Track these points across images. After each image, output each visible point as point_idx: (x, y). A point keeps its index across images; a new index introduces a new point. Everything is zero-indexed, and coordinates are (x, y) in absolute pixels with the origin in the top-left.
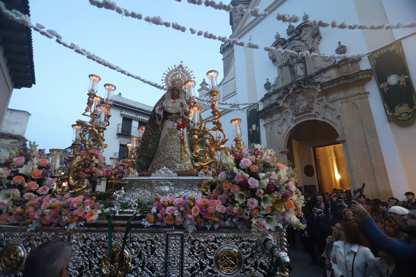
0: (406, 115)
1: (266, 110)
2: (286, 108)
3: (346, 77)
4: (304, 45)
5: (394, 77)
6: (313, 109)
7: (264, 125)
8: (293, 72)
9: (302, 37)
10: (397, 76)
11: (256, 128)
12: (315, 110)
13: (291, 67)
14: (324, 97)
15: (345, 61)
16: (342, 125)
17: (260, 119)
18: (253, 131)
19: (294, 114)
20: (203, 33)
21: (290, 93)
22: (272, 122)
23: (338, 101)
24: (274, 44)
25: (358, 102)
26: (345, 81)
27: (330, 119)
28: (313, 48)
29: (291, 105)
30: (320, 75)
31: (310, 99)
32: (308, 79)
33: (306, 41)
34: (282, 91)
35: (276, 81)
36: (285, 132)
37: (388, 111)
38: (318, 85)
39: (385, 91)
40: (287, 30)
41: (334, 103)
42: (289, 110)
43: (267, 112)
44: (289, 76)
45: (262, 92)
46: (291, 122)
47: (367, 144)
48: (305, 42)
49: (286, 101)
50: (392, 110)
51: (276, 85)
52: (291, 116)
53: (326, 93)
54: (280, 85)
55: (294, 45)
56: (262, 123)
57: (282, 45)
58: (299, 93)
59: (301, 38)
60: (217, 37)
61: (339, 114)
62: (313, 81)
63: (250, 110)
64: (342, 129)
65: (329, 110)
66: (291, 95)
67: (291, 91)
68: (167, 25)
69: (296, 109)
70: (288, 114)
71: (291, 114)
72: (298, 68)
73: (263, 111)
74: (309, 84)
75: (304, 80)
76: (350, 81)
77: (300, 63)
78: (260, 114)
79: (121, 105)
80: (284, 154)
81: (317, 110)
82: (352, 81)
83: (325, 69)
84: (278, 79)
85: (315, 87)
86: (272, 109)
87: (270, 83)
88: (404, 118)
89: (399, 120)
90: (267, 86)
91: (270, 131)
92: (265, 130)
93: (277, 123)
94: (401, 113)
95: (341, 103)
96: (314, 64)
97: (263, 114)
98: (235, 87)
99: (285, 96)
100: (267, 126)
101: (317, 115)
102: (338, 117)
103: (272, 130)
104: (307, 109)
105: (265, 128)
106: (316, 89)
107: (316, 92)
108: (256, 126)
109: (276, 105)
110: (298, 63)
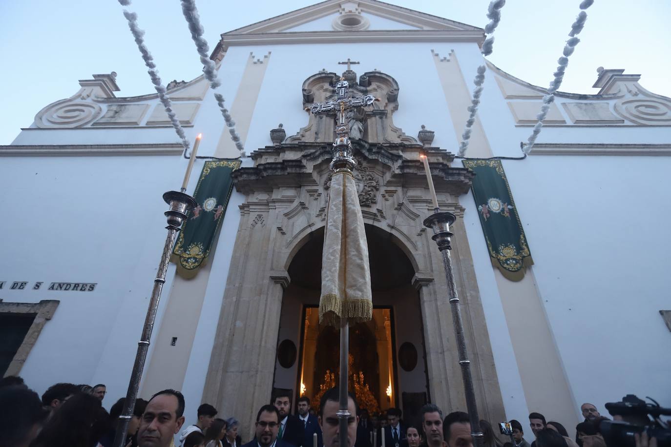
0: (514, 262)
1: (265, 169)
2: (314, 183)
5: (496, 203)
6: (375, 203)
7: (242, 207)
10: (500, 201)
11: (216, 206)
12: (379, 206)
14: (400, 189)
16: (428, 249)
17: (234, 190)
18: (203, 213)
22: (268, 203)
23: (422, 204)
27: (405, 231)
31: (373, 182)
34: (314, 149)
35: (302, 133)
37: (490, 248)
38: (397, 161)
39: (485, 217)
41: (415, 204)
42: (321, 190)
46: (318, 216)
49: (320, 168)
50: (496, 248)
51: (299, 138)
52: (321, 203)
53: (406, 181)
54: (311, 140)
56: (236, 200)
61: (423, 227)
62: (388, 151)
63: (214, 165)
64: (428, 257)
65: (404, 215)
70: (316, 196)
71: (323, 198)
72: (355, 127)
74: (378, 153)
78: (245, 176)
81: (382, 207)
82: (450, 179)
83: (406, 146)
84: (306, 132)
85: (390, 163)
86: (282, 173)
87: (284, 131)
88: (511, 266)
89: (505, 268)
90: (277, 134)
91: (255, 222)
92: (241, 219)
93: (281, 207)
94: (507, 258)
95: (428, 209)
96: (384, 134)
97: (253, 178)
98: (193, 115)
99: (321, 157)
100: (251, 210)
101: (379, 218)
102: (421, 231)
103: (262, 221)
104: (363, 198)
105: (242, 214)
106: (390, 166)
107: (386, 173)
108: (218, 204)
109: (296, 167)
110: (357, 121)
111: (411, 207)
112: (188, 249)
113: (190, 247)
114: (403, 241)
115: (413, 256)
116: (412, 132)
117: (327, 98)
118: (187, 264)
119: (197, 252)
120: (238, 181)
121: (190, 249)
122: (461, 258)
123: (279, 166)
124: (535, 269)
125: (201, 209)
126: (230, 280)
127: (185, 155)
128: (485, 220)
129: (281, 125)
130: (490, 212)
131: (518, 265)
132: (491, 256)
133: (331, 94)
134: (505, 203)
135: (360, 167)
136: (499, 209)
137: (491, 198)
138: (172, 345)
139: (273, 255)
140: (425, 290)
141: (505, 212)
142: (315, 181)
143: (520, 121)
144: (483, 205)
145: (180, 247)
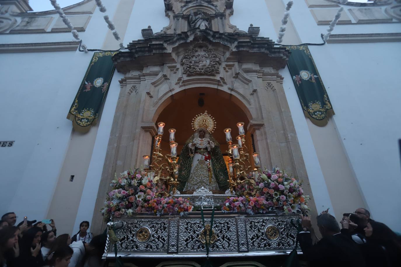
0: (320, 113)
1: (137, 52)
2: (173, 61)
5: (305, 73)
6: (219, 73)
10: (308, 72)
11: (103, 83)
12: (221, 75)
14: (236, 64)
17: (116, 71)
18: (93, 88)
19: (185, 72)
21: (188, 41)
22: (140, 77)
23: (253, 74)
25: (274, 83)
26: (267, 52)
27: (241, 92)
31: (217, 59)
36: (161, 94)
37: (303, 104)
38: (234, 43)
42: (178, 66)
46: (176, 84)
48: (214, 7)
49: (178, 50)
50: (306, 104)
52: (179, 74)
53: (239, 58)
56: (117, 78)
58: (201, 47)
61: (255, 89)
63: (101, 55)
65: (240, 81)
67: (191, 38)
69: (191, 65)
70: (175, 71)
71: (180, 71)
72: (203, 24)
74: (219, 38)
78: (122, 58)
81: (224, 76)
82: (273, 56)
83: (240, 35)
84: (167, 30)
85: (229, 45)
86: (149, 54)
87: (151, 30)
88: (318, 116)
89: (313, 118)
90: (147, 31)
91: (131, 91)
92: (121, 90)
93: (149, 79)
94: (315, 111)
96: (224, 29)
97: (128, 59)
98: (86, 23)
99: (178, 42)
100: (127, 83)
101: (222, 83)
102: (253, 91)
103: (136, 90)
104: (210, 70)
105: (122, 86)
106: (229, 47)
107: (226, 53)
108: (104, 82)
109: (159, 49)
110: (204, 20)
111: (245, 75)
112: (82, 112)
113: (83, 111)
114: (241, 100)
115: (248, 109)
116: (244, 28)
117: (182, 7)
118: (81, 123)
119: (89, 115)
120: (118, 63)
121: (83, 112)
122: (283, 110)
123: (147, 49)
124: (335, 117)
125: (92, 85)
126: (113, 133)
127: (79, 49)
128: (298, 85)
129: (149, 27)
130: (301, 79)
131: (323, 115)
132: (303, 109)
133: (185, 4)
134: (312, 73)
135: (207, 49)
136: (308, 78)
137: (302, 70)
138: (71, 181)
139: (143, 112)
140: (257, 132)
141: (313, 79)
142: (174, 60)
143: (319, 21)
144: (296, 76)
145: (75, 110)
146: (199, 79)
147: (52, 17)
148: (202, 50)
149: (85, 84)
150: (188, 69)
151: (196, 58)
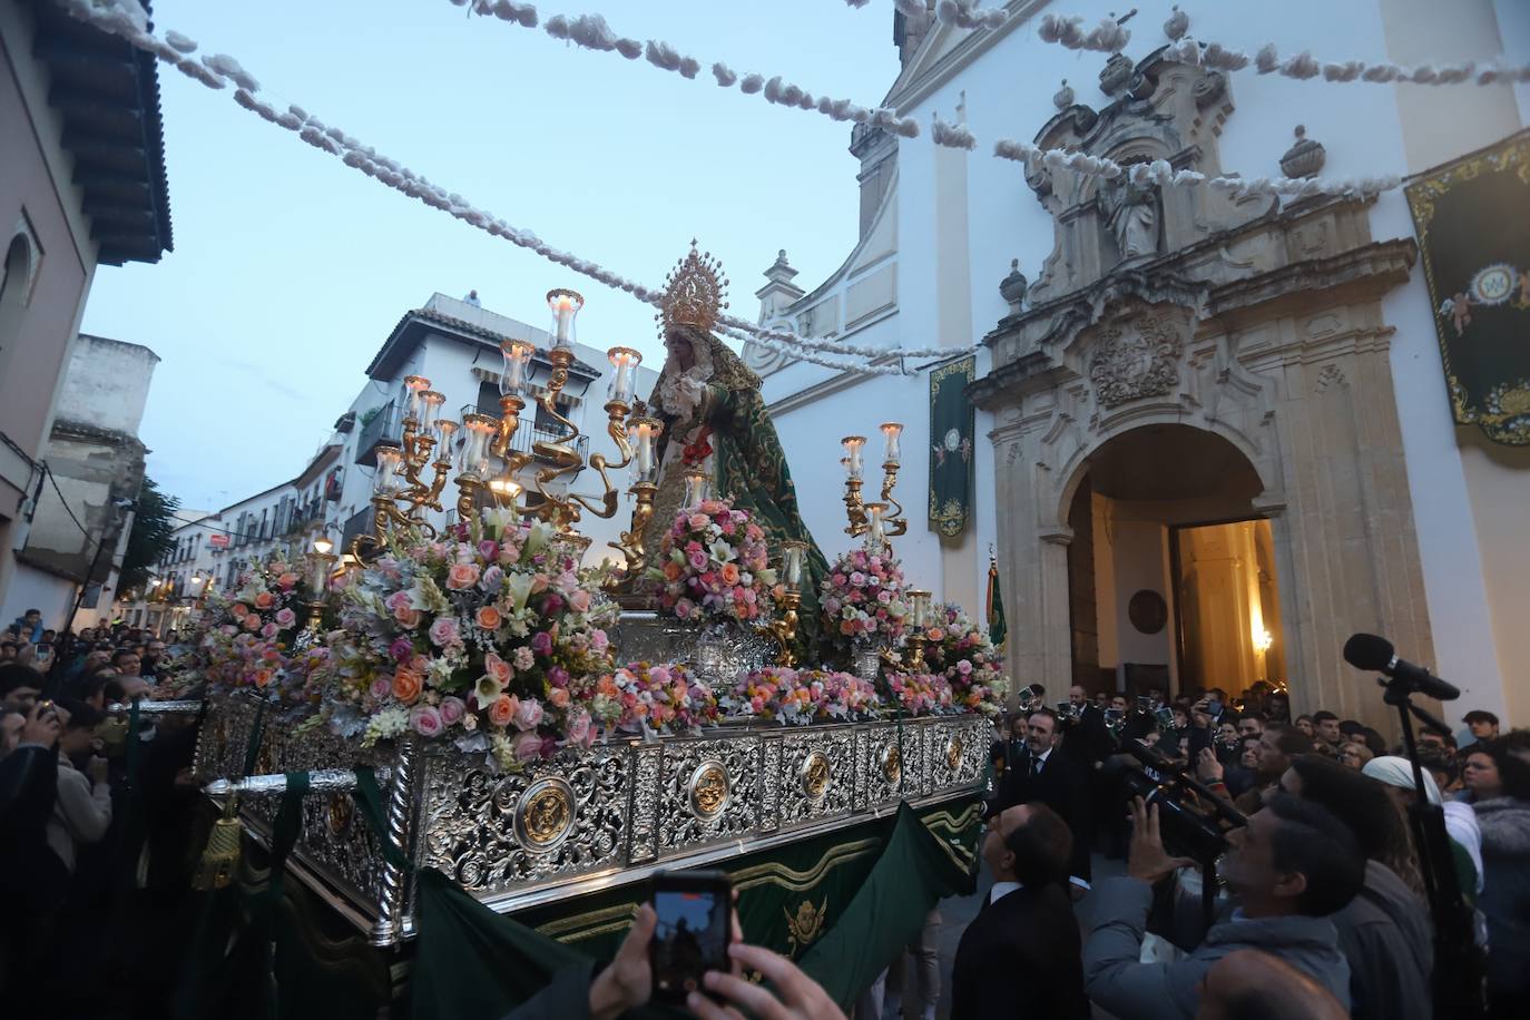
0: (1529, 422)
1: (1000, 378)
2: (1073, 375)
3: (1308, 269)
4: (1161, 136)
5: (1498, 276)
6: (1177, 384)
7: (992, 436)
8: (1112, 241)
9: (1159, 102)
10: (1509, 271)
11: (961, 442)
12: (1183, 389)
13: (1106, 218)
14: (1221, 342)
15: (1315, 203)
16: (1279, 450)
17: (977, 410)
18: (948, 454)
19: (1101, 400)
20: (764, 85)
21: (1094, 320)
22: (1020, 425)
23: (1271, 359)
24: (1050, 128)
25: (1346, 366)
26: (1305, 283)
27: (1236, 425)
28: (1194, 150)
29: (1096, 363)
30: (1212, 254)
31: (1168, 345)
32: (1167, 270)
33: (1170, 118)
34: (1064, 311)
35: (1046, 272)
36: (1064, 460)
37: (1459, 404)
38: (1201, 292)
39: (1458, 326)
40: (1103, 75)
41: (1256, 363)
42: (1087, 383)
43: (1002, 385)
44: (1096, 252)
45: (990, 311)
46: (1090, 429)
47: (1366, 526)
48: (1165, 123)
49: (1075, 349)
50: (1477, 400)
51: (1045, 285)
52: (1090, 408)
53: (1227, 324)
54: (1060, 288)
55: (1122, 136)
56: (984, 424)
57: (1079, 132)
58: (1127, 320)
59: (1151, 108)
60: (816, 98)
61: (1269, 409)
62: (1182, 277)
63: (942, 375)
64: (1279, 465)
65: (1235, 389)
66: (1096, 325)
67: (1098, 311)
68: (629, 50)
69: (1111, 379)
70: (1082, 396)
71: (1092, 398)
72: (1133, 224)
73: (989, 381)
74: (1166, 286)
75: (1147, 271)
76: (1322, 284)
77: (1139, 203)
78: (979, 392)
79: (475, 338)
80: (1054, 546)
81: (1190, 388)
83: (1235, 233)
84: (1053, 264)
85: (1189, 302)
86: (1023, 377)
87: (1022, 276)
88: (1518, 435)
89: (1500, 442)
90: (1013, 284)
91: (1012, 456)
92: (994, 455)
93: (1037, 428)
94: (1509, 416)
95: (1284, 366)
96: (1193, 211)
97: (989, 392)
98: (894, 287)
99: (1072, 329)
100: (1002, 439)
101: (1188, 408)
102: (1266, 416)
103: (1019, 454)
105: (994, 445)
106: (1191, 308)
108: (962, 436)
109: (1038, 362)
110: (1134, 206)
111: (1244, 372)
112: (946, 510)
113: (947, 506)
114: (1234, 442)
118: (949, 530)
119: (956, 513)
120: (975, 398)
123: (1015, 368)
125: (945, 451)
127: (904, 370)
128: (1457, 334)
129: (1016, 264)
130: (1474, 308)
132: (1458, 421)
135: (1143, 322)
136: (1505, 293)
137: (1481, 269)
139: (1038, 505)
141: (1523, 296)
142: (1075, 372)
144: (1457, 296)
145: (935, 510)
146: (1135, 410)
147: (836, 296)
148: (1132, 325)
149: (935, 452)
150: (1105, 393)
151: (1120, 356)
